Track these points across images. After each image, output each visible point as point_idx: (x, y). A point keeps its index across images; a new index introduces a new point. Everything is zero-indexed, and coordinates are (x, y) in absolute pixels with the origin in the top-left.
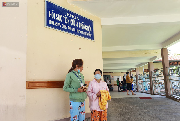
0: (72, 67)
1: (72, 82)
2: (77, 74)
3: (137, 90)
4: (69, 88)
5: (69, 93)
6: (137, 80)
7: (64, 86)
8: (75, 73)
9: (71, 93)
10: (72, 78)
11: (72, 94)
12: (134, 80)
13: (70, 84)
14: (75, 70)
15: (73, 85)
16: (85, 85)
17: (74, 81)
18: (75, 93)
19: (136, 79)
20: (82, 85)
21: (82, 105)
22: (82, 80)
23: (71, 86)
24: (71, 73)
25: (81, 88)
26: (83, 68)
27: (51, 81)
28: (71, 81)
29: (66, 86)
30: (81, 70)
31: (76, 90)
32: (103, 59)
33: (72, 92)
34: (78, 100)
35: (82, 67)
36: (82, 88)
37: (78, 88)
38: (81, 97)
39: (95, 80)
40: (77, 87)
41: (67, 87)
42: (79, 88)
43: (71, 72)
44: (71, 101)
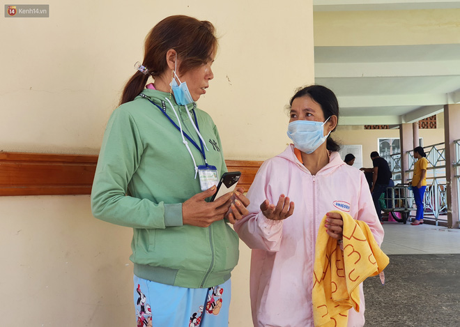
0: (145, 64)
1: (147, 159)
2: (174, 111)
3: (450, 215)
4: (127, 202)
5: (130, 232)
6: (449, 165)
7: (97, 187)
8: (162, 108)
9: (142, 231)
10: (147, 136)
11: (151, 237)
12: (435, 167)
13: (136, 174)
14: (161, 85)
15: (151, 179)
16: (228, 179)
17: (157, 156)
18: (169, 228)
19: (448, 159)
20: (209, 180)
21: (212, 304)
22: (208, 148)
23: (140, 189)
24: (139, 107)
25: (200, 196)
26: (209, 76)
27: (8, 154)
28: (141, 152)
29: (108, 186)
30: (199, 90)
31: (176, 213)
32: (316, 49)
33: (146, 223)
34: (189, 272)
35: (204, 70)
36: (212, 199)
37: (183, 201)
38: (202, 258)
39: (292, 157)
40: (181, 192)
41: (113, 193)
42: (192, 201)
43: (138, 101)
44: (143, 283)
